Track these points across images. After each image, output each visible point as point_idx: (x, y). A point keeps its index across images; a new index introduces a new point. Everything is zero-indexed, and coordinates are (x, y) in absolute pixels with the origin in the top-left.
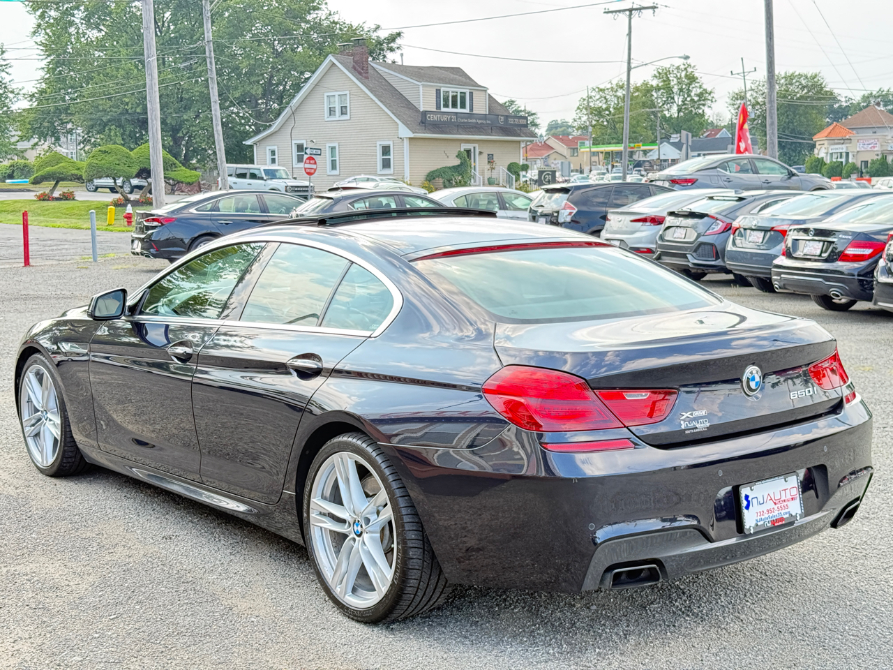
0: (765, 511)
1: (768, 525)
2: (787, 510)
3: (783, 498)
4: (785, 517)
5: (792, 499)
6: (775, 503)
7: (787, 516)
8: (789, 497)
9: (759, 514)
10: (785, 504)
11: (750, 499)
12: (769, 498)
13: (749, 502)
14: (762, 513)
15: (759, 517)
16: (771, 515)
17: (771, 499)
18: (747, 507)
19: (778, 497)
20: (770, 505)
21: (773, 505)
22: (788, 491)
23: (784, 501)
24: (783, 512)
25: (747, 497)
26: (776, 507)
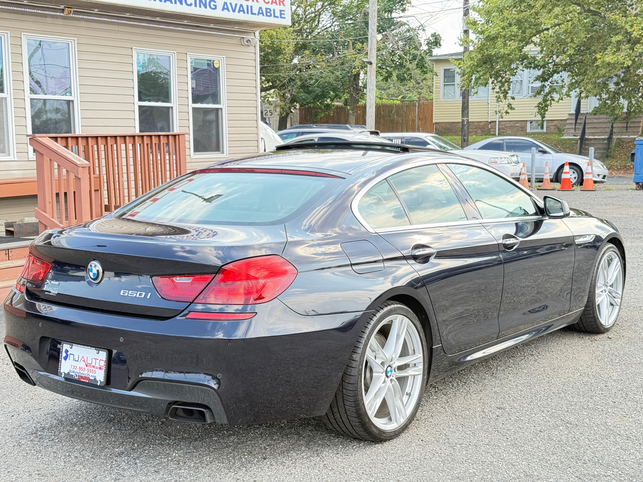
0: (78, 367)
1: (76, 377)
2: (94, 375)
3: (93, 364)
4: (91, 378)
5: (100, 368)
6: (87, 365)
7: (93, 378)
8: (97, 365)
9: (73, 367)
10: (94, 369)
11: (68, 353)
12: (83, 359)
13: (67, 355)
14: (75, 367)
15: (72, 369)
16: (82, 372)
17: (84, 361)
18: (66, 358)
19: (89, 362)
20: (83, 365)
21: (85, 366)
22: (98, 361)
23: (94, 367)
24: (91, 374)
25: (67, 351)
26: (87, 368)
